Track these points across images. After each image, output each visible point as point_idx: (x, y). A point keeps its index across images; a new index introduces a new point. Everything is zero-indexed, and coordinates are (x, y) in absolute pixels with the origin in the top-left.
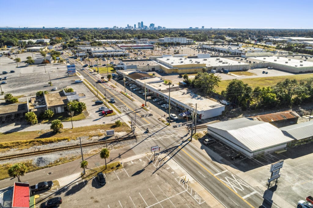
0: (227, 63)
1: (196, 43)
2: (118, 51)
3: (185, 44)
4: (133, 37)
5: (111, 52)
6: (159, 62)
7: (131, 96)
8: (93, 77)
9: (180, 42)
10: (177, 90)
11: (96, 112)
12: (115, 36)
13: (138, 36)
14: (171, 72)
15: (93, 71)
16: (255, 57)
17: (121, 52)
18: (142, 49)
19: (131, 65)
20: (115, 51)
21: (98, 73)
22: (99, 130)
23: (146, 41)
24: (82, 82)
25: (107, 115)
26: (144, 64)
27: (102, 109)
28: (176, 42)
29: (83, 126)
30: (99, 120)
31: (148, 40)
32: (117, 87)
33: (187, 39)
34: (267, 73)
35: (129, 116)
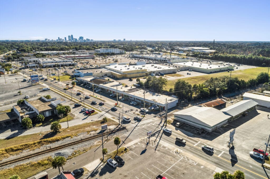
0: (161, 68)
1: (127, 53)
2: (66, 62)
3: (118, 54)
4: (71, 48)
5: (60, 62)
6: (109, 70)
7: (101, 98)
8: (55, 84)
9: (114, 52)
10: (137, 91)
11: (80, 113)
12: (53, 48)
13: (75, 47)
14: (121, 77)
15: (53, 80)
16: (177, 63)
17: (69, 62)
18: (84, 59)
19: (86, 73)
20: (64, 62)
21: (59, 81)
22: (92, 126)
23: (84, 51)
24: (49, 89)
25: (91, 114)
26: (97, 71)
27: (84, 110)
28: (110, 52)
29: (76, 124)
30: (87, 119)
31: (86, 51)
32: (84, 92)
33: (119, 50)
34: (190, 74)
35: (109, 113)
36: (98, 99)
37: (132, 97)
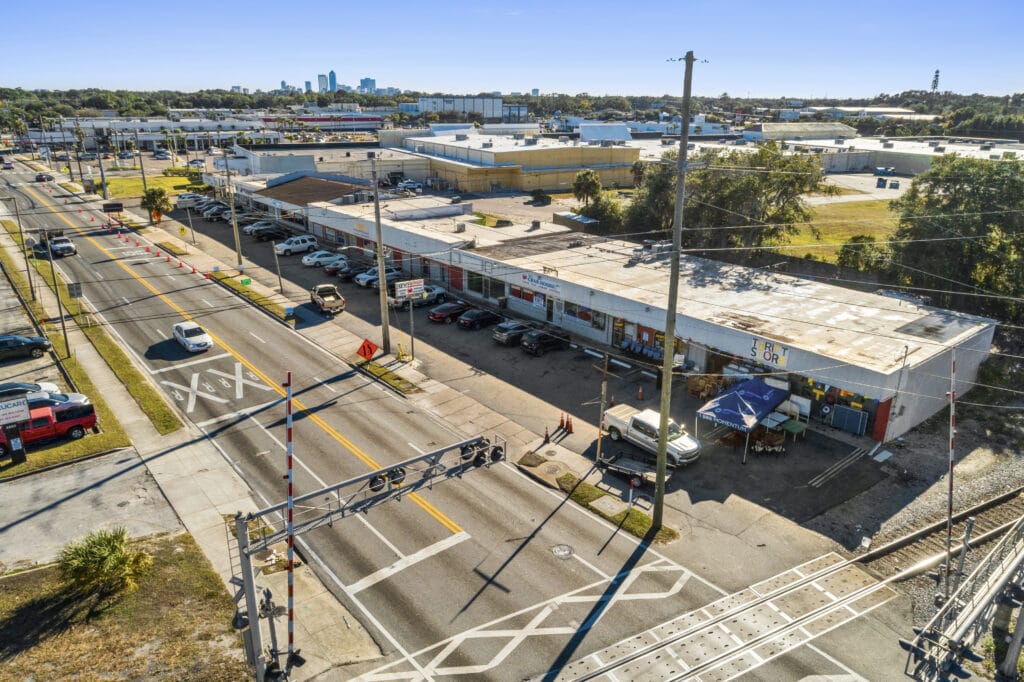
3: (499, 120)
5: (201, 130)
6: (422, 150)
7: (281, 293)
15: (82, 191)
21: (105, 198)
23: (350, 111)
26: (349, 155)
28: (464, 112)
31: (360, 109)
32: (191, 249)
33: (506, 104)
34: (894, 186)
36: (252, 302)
37: (529, 297)
